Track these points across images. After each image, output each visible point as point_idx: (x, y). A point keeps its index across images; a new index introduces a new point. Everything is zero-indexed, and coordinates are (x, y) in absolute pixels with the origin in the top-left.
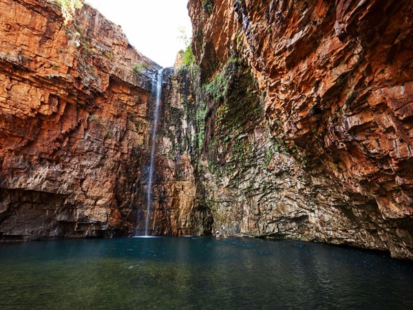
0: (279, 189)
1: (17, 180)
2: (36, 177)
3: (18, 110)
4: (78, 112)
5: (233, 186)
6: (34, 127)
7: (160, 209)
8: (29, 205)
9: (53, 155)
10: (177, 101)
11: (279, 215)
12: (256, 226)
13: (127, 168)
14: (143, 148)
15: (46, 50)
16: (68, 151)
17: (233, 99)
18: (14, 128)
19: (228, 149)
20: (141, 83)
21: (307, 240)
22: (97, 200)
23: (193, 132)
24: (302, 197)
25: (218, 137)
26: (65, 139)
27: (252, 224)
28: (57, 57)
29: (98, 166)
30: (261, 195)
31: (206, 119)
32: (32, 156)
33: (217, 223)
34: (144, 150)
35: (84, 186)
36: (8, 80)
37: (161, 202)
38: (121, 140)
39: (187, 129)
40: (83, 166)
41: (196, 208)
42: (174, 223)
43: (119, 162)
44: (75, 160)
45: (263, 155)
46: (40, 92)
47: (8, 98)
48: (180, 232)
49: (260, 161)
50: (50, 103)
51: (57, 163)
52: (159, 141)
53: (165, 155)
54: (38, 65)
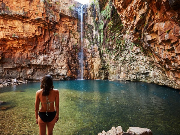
0: (137, 60)
1: (34, 61)
2: (39, 60)
3: (28, 35)
4: (50, 32)
5: (116, 59)
6: (35, 41)
7: (86, 70)
8: (39, 70)
9: (43, 51)
10: (90, 21)
11: (137, 72)
12: (127, 76)
13: (72, 54)
14: (77, 45)
15: (32, 7)
16: (49, 49)
17: (114, 18)
18: (28, 42)
19: (114, 43)
20: (73, 14)
21: (149, 82)
22: (62, 67)
23: (98, 35)
24: (147, 64)
25: (109, 37)
26: (47, 44)
27: (125, 75)
28: (37, 9)
29: (60, 54)
30: (129, 63)
31: (104, 29)
32: (37, 52)
33: (110, 74)
34: (78, 45)
35: (56, 62)
36: (22, 23)
37: (86, 67)
38: (68, 42)
39: (96, 34)
40: (55, 55)
41: (101, 69)
42: (92, 75)
43: (68, 52)
44: (52, 52)
45: (130, 45)
46: (34, 26)
47: (24, 31)
48: (94, 78)
49: (129, 48)
50: (38, 30)
51: (46, 54)
52: (84, 41)
53: (87, 47)
54: (31, 15)
